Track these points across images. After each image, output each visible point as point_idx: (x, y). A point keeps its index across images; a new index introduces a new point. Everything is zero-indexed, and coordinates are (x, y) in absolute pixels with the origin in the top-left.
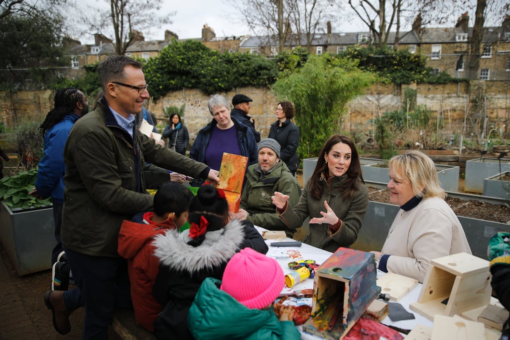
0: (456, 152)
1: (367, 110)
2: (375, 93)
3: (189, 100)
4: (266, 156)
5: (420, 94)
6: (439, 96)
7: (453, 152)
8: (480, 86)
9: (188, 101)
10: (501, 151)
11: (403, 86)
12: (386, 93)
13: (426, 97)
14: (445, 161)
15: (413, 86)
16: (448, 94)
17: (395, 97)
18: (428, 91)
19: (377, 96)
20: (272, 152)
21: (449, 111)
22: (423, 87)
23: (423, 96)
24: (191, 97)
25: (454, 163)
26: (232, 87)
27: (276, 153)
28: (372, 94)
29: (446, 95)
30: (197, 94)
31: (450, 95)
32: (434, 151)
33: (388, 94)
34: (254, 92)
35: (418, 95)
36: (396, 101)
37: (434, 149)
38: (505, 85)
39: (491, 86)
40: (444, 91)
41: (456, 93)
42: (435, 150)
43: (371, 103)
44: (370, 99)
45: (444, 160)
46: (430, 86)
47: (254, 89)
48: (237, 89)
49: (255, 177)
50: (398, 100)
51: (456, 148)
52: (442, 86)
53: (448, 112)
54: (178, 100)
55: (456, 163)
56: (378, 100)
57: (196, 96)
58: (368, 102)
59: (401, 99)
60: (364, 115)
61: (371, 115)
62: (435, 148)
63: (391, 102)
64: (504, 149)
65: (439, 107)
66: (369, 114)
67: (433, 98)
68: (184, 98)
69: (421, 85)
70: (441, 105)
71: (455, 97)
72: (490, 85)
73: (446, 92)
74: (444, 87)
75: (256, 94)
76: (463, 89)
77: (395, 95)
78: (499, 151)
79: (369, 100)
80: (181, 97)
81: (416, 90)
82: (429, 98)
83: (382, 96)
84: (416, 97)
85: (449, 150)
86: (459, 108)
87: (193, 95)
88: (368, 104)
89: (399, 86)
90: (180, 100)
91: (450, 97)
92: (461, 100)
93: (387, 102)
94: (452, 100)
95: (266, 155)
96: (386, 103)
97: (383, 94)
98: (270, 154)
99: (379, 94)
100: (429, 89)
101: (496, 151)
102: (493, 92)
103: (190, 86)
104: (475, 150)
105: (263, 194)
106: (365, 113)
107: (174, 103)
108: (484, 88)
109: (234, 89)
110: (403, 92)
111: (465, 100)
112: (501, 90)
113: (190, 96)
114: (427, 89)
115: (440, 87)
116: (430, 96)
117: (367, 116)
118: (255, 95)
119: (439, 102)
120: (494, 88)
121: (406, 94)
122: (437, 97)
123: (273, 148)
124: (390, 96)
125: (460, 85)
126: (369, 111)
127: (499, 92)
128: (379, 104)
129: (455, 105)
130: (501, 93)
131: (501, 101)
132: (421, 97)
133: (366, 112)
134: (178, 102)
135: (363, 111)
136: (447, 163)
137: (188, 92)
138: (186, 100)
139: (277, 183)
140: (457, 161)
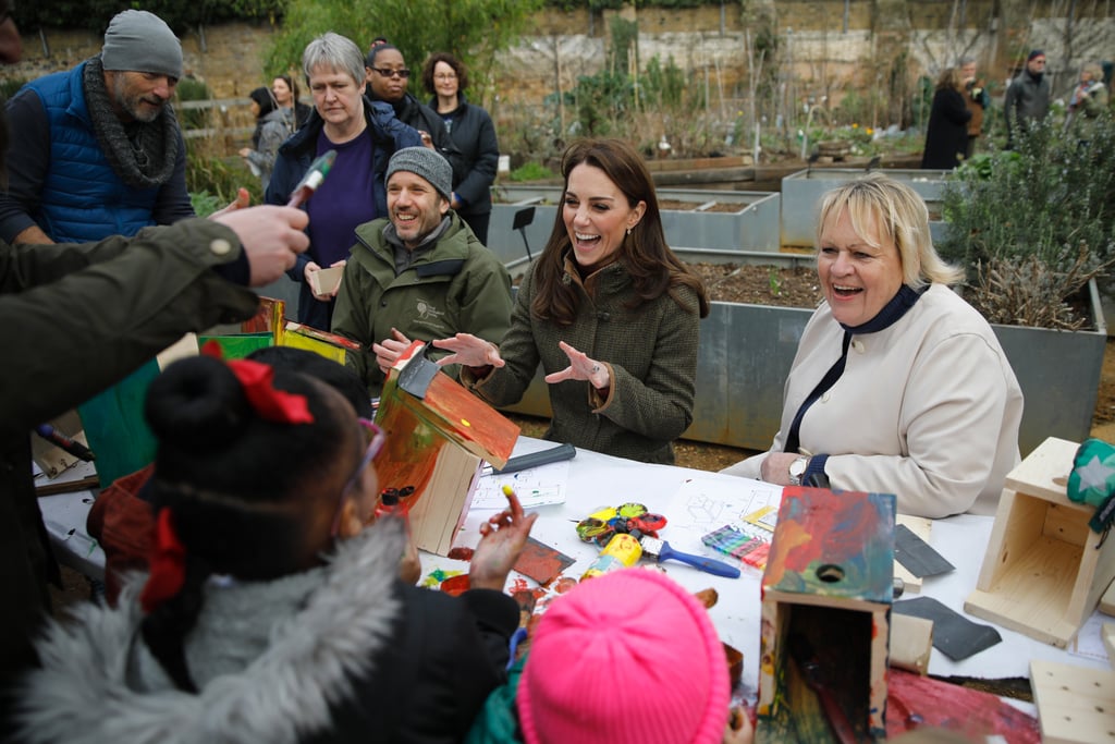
0: (747, 160)
1: (530, 73)
2: (545, 31)
3: (65, 63)
4: (403, 198)
5: (644, 31)
6: (683, 36)
7: (741, 161)
8: (765, 12)
9: (61, 65)
10: (834, 153)
11: (607, 15)
12: (570, 31)
13: (656, 39)
14: (729, 182)
15: (629, 14)
16: (702, 30)
17: (590, 40)
18: (661, 23)
19: (550, 39)
20: (422, 183)
21: (706, 70)
22: (649, 16)
23: (651, 36)
24: (70, 53)
25: (745, 184)
26: (185, 24)
27: (431, 184)
28: (538, 34)
29: (699, 34)
30: (86, 46)
31: (707, 33)
32: (703, 160)
33: (575, 33)
34: (247, 37)
35: (641, 35)
36: (593, 50)
37: (701, 155)
38: (812, 10)
39: (787, 12)
40: (693, 23)
41: (719, 27)
42: (705, 157)
43: (537, 56)
44: (536, 46)
45: (726, 179)
46: (665, 13)
47: (249, 29)
48: (201, 30)
49: (384, 255)
50: (598, 48)
51: (744, 151)
52: (688, 12)
53: (704, 72)
54: (31, 64)
55: (750, 183)
56: (553, 48)
57: (82, 50)
58: (532, 53)
59: (605, 44)
60: (525, 86)
61: (539, 85)
62: (705, 153)
63: (584, 52)
64: (840, 149)
65: (686, 60)
66: (534, 83)
67: (671, 41)
68: (48, 57)
69: (645, 11)
70: (689, 56)
71: (715, 37)
72: (783, 10)
73: (697, 26)
74: (692, 16)
75: (253, 41)
76: (731, 18)
77: (590, 36)
78: (830, 153)
79: (534, 50)
80: (39, 55)
81: (635, 24)
82: (663, 41)
83: (561, 38)
84: (636, 39)
85: (730, 156)
86: (725, 62)
87: (76, 50)
88: (532, 58)
89: (597, 13)
90: (37, 64)
91: (706, 38)
92: (730, 45)
93: (574, 52)
94: (711, 45)
95: (404, 192)
96: (572, 56)
97: (563, 33)
98: (415, 189)
99: (555, 33)
100: (663, 19)
101: (824, 152)
102: (791, 25)
103: (60, 21)
104: (781, 153)
105: (422, 307)
106: (528, 81)
107: (18, 73)
108: (773, 16)
109: (191, 30)
110: (608, 27)
111: (737, 44)
112: (804, 21)
113: (65, 51)
114: (658, 21)
115: (685, 16)
116: (666, 36)
117: (532, 86)
118: (251, 44)
119: (684, 48)
120: (790, 17)
121: (615, 33)
122: (680, 38)
123: (423, 173)
124: (579, 38)
125: (725, 10)
126: (536, 76)
127: (802, 25)
128: (556, 56)
129: (716, 55)
130: (805, 27)
131: (806, 45)
132: (647, 39)
133: (528, 77)
134: (29, 69)
135: (522, 74)
136: (733, 185)
137: (55, 41)
138: (55, 63)
139: (462, 276)
140: (752, 180)
